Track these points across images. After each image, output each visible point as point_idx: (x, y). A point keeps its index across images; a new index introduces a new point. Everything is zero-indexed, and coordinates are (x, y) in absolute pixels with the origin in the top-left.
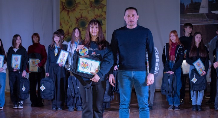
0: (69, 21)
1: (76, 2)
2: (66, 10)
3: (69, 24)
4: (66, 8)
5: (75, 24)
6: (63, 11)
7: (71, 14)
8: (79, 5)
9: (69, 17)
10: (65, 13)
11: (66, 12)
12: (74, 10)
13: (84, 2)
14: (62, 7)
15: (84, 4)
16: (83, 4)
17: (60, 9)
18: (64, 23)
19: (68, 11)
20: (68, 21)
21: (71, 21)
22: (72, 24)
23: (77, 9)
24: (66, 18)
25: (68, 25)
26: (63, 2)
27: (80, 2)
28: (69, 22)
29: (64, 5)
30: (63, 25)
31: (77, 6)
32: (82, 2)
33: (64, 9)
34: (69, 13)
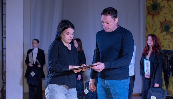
0: (154, 25)
1: (161, 6)
2: (151, 14)
3: (154, 29)
4: (151, 13)
5: (159, 28)
6: (149, 16)
7: (155, 18)
8: (163, 9)
9: (154, 21)
11: (151, 17)
12: (159, 13)
13: (169, 5)
14: (147, 11)
15: (169, 7)
16: (167, 7)
17: (146, 13)
18: (149, 27)
19: (153, 15)
20: (152, 25)
21: (156, 25)
22: (157, 28)
23: (161, 13)
24: (151, 22)
25: (152, 29)
26: (148, 7)
27: (164, 6)
28: (153, 27)
29: (149, 9)
30: (149, 29)
31: (161, 9)
32: (166, 5)
33: (149, 13)
34: (154, 17)
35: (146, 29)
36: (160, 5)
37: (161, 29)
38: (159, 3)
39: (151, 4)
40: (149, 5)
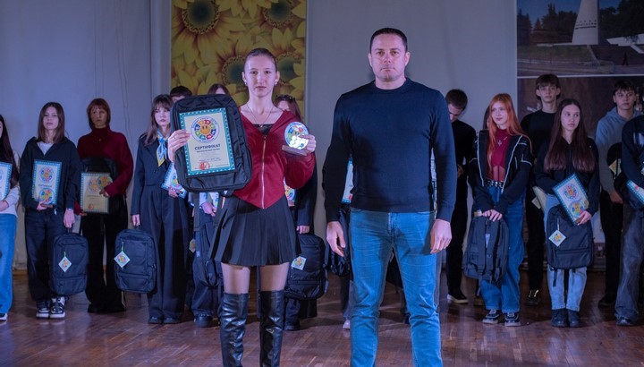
0: (199, 64)
1: (220, 10)
2: (189, 33)
3: (199, 74)
4: (190, 28)
5: (216, 74)
6: (182, 36)
7: (203, 42)
8: (227, 19)
9: (200, 53)
10: (186, 42)
11: (191, 39)
12: (214, 31)
13: (243, 9)
14: (177, 24)
15: (242, 15)
16: (239, 15)
17: (173, 28)
18: (184, 70)
19: (197, 36)
20: (194, 63)
21: (205, 65)
22: (207, 73)
23: (220, 31)
24: (191, 56)
25: (194, 75)
26: (180, 10)
27: (229, 10)
28: (197, 68)
29: (184, 17)
30: (182, 75)
31: (220, 20)
32: (236, 10)
33: (183, 28)
34: (199, 41)
35: (174, 75)
36: (217, 8)
37: (220, 74)
38: (213, 3)
39: (189, 3)
40: (184, 6)
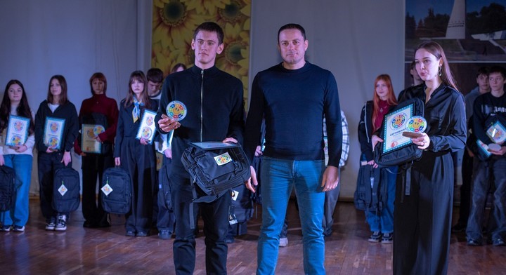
0: (172, 48)
1: (188, 9)
2: (165, 25)
3: (172, 56)
4: (166, 22)
5: (184, 55)
6: (160, 28)
7: (175, 33)
8: (193, 16)
9: (172, 40)
10: (162, 32)
11: (166, 30)
12: (183, 25)
13: (205, 9)
14: (156, 19)
15: (204, 13)
16: (201, 13)
17: (153, 22)
18: (161, 52)
19: (170, 28)
20: (168, 47)
21: (176, 49)
22: (178, 55)
23: (188, 24)
24: (166, 42)
25: (168, 56)
26: (159, 9)
27: (195, 10)
28: (171, 52)
29: (161, 14)
30: (159, 56)
31: (188, 16)
32: (200, 9)
33: (160, 22)
34: (172, 32)
35: (154, 55)
36: (185, 7)
37: (187, 56)
38: (183, 4)
39: (165, 4)
40: (162, 6)
